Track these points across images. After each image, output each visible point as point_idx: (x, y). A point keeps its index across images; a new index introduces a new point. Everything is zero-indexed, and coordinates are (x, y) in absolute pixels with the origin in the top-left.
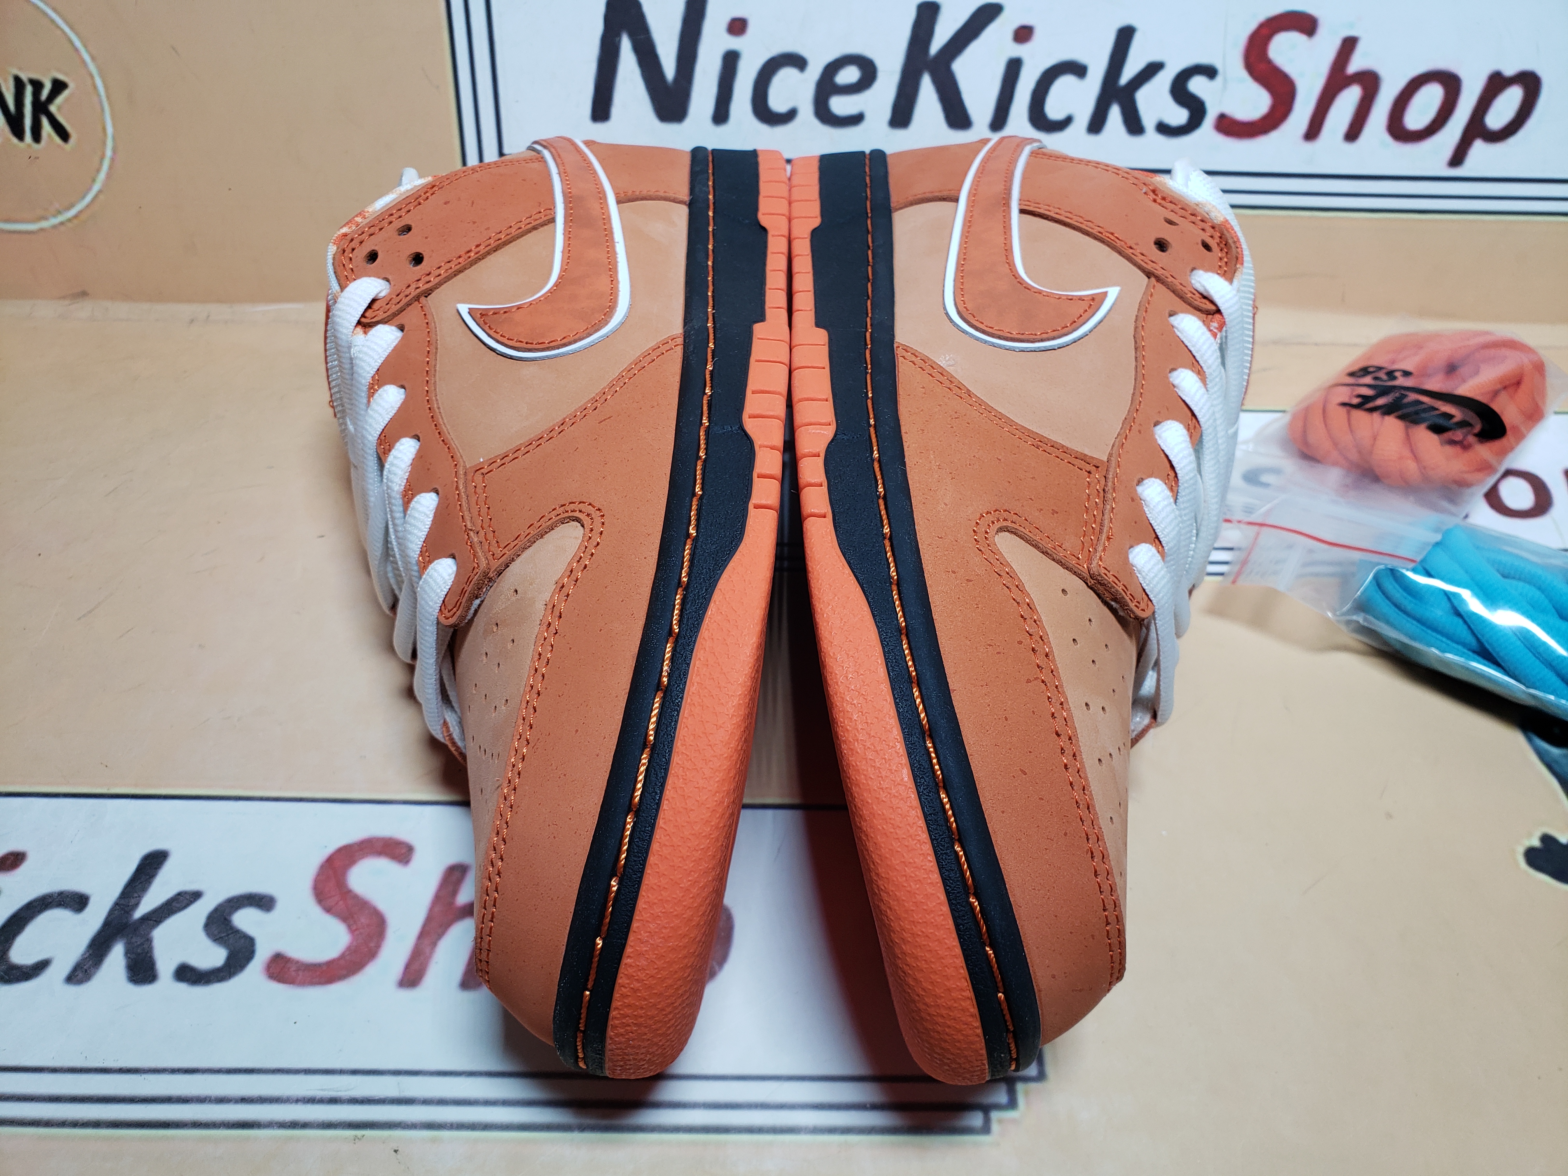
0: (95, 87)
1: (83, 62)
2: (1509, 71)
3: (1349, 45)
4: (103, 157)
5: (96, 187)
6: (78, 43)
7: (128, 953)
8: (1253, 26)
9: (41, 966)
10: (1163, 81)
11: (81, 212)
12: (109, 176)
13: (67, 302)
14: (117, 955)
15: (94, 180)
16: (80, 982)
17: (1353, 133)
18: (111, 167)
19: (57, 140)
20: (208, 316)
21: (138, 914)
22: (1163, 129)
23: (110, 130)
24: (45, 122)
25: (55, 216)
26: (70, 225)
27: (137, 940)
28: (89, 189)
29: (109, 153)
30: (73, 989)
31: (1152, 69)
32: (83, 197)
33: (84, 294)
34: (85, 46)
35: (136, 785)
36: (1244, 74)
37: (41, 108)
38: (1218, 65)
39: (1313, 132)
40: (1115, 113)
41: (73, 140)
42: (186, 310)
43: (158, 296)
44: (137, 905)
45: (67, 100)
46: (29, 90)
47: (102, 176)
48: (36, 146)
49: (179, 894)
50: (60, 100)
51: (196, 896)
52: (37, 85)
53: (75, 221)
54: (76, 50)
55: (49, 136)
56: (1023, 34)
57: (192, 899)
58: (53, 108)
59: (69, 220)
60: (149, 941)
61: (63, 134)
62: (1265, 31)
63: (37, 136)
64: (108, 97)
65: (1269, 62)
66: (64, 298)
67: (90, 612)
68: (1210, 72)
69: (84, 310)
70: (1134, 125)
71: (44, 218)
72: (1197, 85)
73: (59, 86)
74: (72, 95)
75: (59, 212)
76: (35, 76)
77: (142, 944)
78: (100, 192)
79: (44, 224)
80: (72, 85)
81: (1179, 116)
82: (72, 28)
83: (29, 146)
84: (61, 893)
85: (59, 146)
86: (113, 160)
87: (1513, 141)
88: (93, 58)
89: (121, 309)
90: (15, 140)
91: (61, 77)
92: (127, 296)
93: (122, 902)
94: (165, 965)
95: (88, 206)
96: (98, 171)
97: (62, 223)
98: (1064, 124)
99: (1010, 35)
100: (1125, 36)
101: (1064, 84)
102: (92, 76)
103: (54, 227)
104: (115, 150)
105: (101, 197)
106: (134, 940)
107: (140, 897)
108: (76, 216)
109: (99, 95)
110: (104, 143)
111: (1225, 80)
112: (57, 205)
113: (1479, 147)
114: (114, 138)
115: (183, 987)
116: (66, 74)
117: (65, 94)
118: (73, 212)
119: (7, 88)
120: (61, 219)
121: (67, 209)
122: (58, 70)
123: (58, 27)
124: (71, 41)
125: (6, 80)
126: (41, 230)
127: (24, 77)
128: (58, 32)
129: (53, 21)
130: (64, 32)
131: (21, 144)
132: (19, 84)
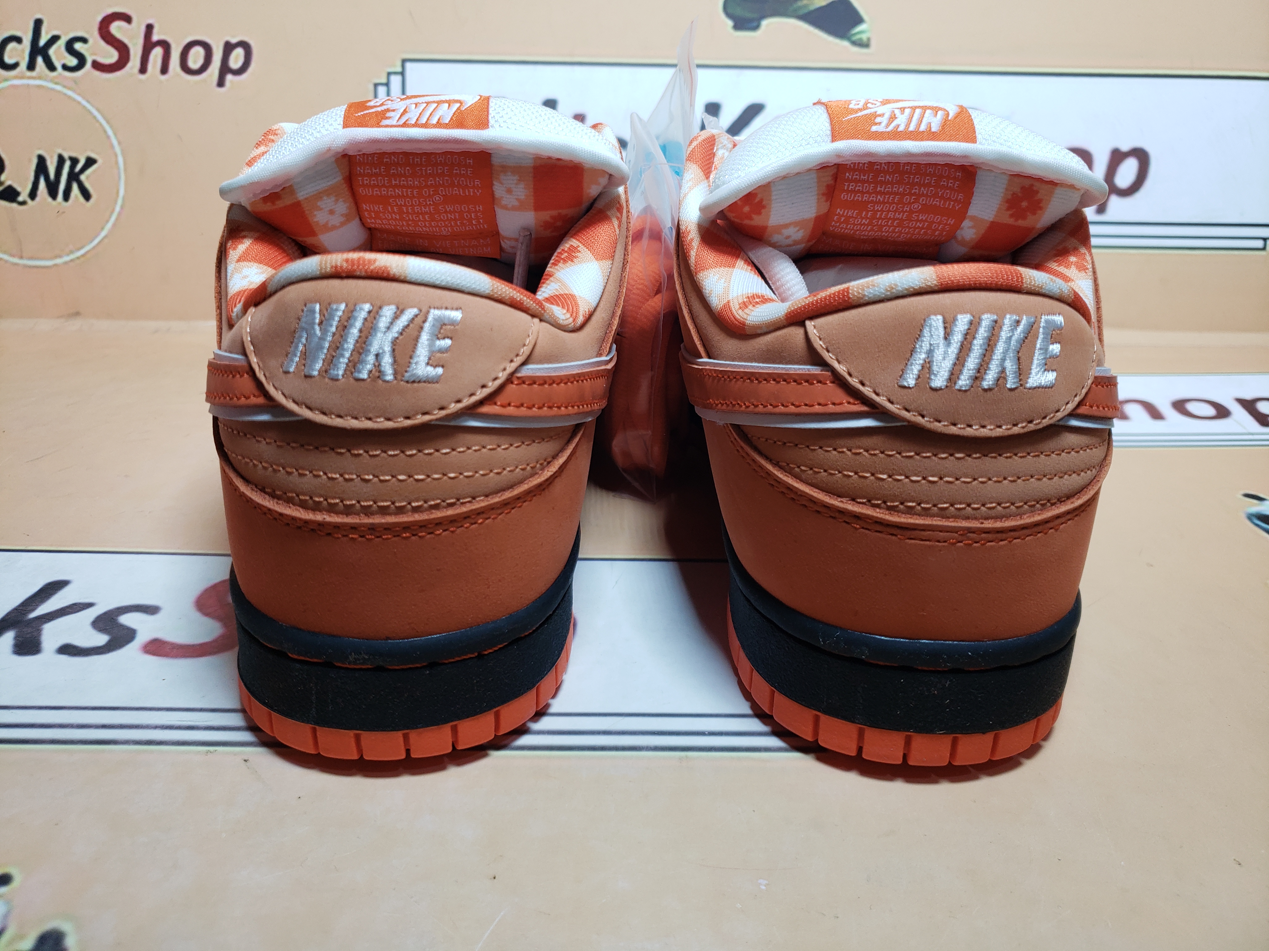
0: (117, 163)
1: (112, 146)
2: (1125, 148)
4: (113, 211)
5: (103, 234)
6: (110, 132)
7: (17, 636)
11: (88, 252)
12: (114, 225)
13: (63, 320)
15: (103, 229)
18: (117, 219)
19: (81, 199)
20: (169, 329)
21: (33, 615)
23: (122, 192)
24: (75, 187)
25: (68, 255)
26: (77, 261)
27: (28, 630)
28: (98, 235)
29: (118, 209)
32: (91, 242)
33: (77, 314)
34: (115, 134)
37: (74, 177)
41: (92, 200)
42: (153, 325)
43: (135, 315)
44: (34, 610)
45: (94, 171)
46: (67, 164)
47: (109, 225)
48: (65, 204)
49: (75, 604)
50: (89, 171)
51: (88, 605)
52: (74, 161)
53: (82, 259)
54: (108, 137)
55: (76, 196)
57: (85, 607)
58: (83, 177)
59: (78, 258)
60: (39, 631)
61: (86, 195)
63: (66, 197)
64: (125, 170)
66: (61, 317)
67: (38, 459)
69: (75, 325)
71: (60, 256)
73: (90, 162)
74: (99, 168)
75: (72, 252)
76: (74, 155)
77: (32, 634)
78: (105, 237)
79: (59, 261)
80: (100, 161)
82: (108, 122)
83: (60, 203)
85: (82, 204)
86: (120, 214)
88: (120, 144)
89: (103, 325)
90: (50, 199)
91: (93, 155)
92: (110, 316)
93: (21, 608)
94: (50, 644)
95: (94, 248)
96: (107, 221)
97: (72, 261)
102: (116, 156)
103: (66, 263)
104: (122, 207)
105: (106, 241)
106: (24, 630)
107: (37, 606)
108: (83, 256)
109: (118, 169)
110: (116, 202)
112: (71, 248)
113: (1114, 201)
114: (124, 198)
115: (63, 658)
116: (97, 154)
117: (94, 167)
118: (82, 252)
119: (52, 163)
120: (72, 257)
121: (79, 249)
122: (92, 151)
123: (98, 121)
124: (105, 132)
125: (52, 157)
126: (56, 265)
127: (66, 155)
128: (97, 125)
129: (95, 117)
130: (101, 125)
131: (54, 203)
132: (61, 160)
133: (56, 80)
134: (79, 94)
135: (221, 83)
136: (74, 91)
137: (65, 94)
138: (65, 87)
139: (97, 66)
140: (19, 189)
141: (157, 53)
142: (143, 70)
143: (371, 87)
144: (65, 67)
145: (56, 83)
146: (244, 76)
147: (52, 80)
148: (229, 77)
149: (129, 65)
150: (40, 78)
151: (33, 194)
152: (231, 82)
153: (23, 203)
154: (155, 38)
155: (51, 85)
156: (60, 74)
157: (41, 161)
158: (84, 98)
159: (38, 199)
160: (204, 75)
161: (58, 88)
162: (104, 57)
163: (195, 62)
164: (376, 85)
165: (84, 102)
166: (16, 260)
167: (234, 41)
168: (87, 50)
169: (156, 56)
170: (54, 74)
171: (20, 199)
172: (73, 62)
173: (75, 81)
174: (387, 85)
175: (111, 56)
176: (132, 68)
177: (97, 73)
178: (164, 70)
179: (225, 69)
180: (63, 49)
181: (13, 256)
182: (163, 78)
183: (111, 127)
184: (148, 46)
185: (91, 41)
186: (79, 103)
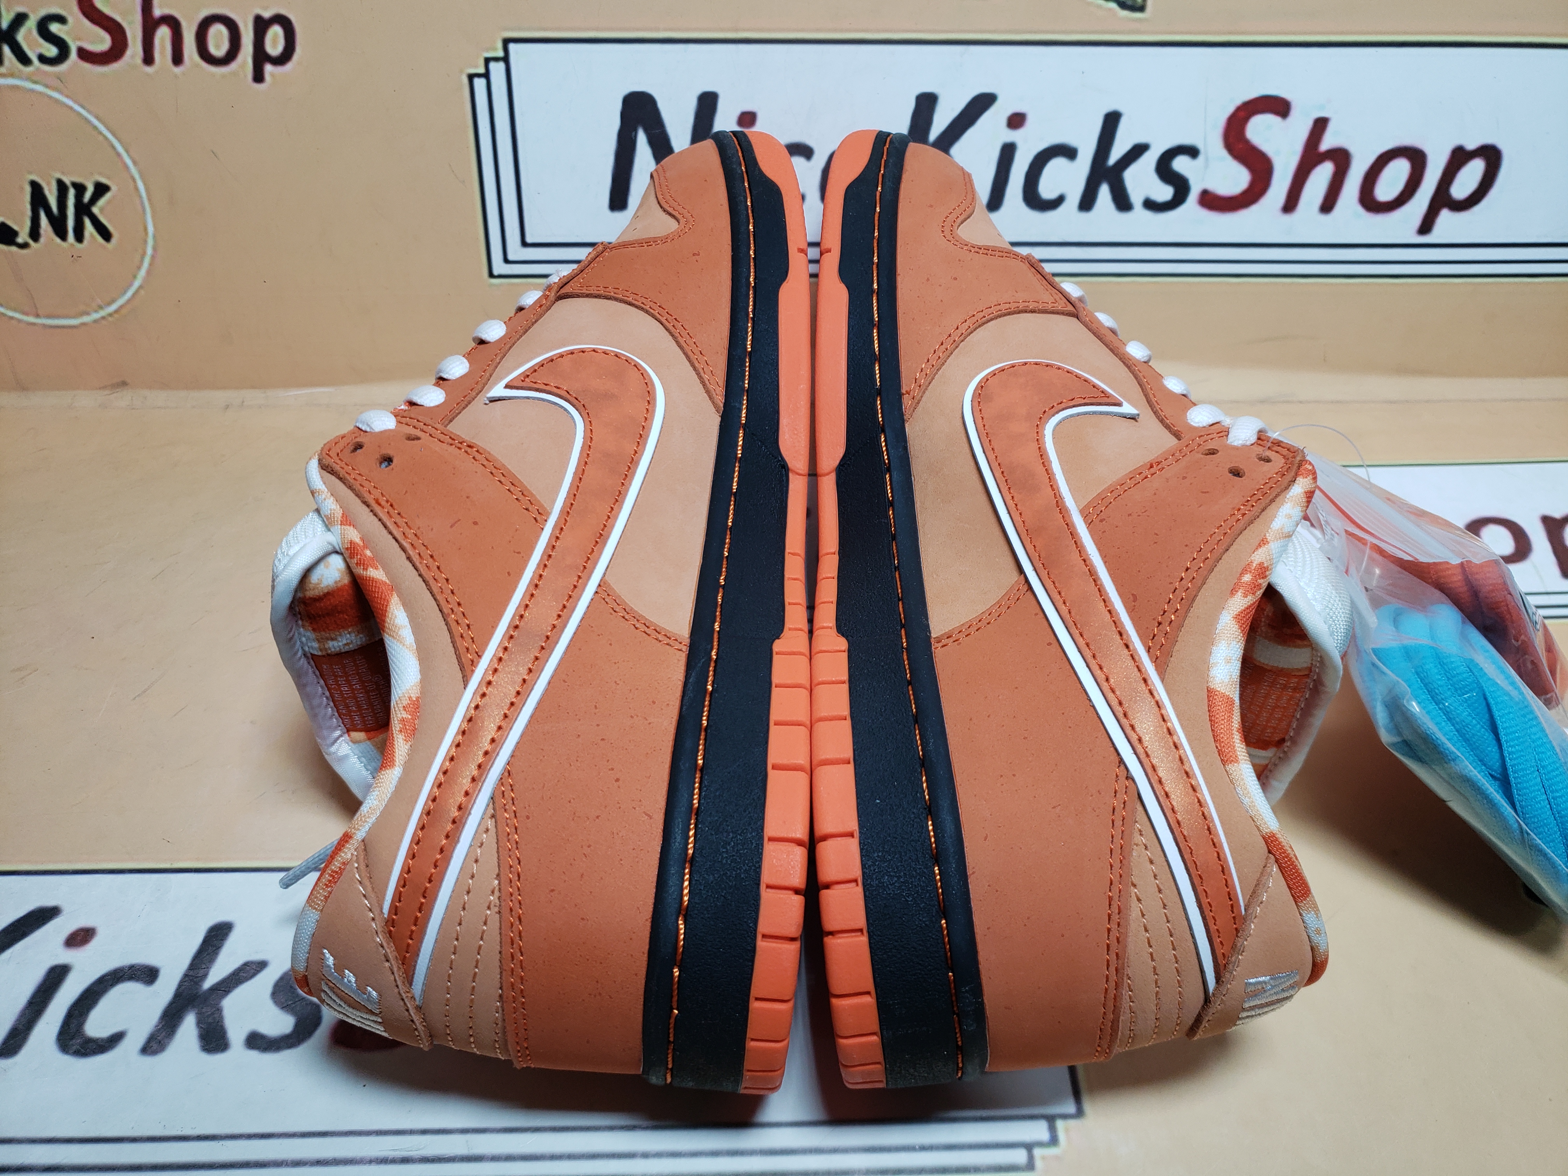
0: (136, 189)
1: (126, 167)
2: (1471, 145)
3: (1320, 125)
4: (144, 254)
5: (137, 284)
6: (120, 149)
7: (199, 1023)
8: (1231, 109)
9: (116, 1039)
10: (1148, 161)
11: (121, 307)
12: (149, 272)
13: (107, 392)
14: (189, 1026)
15: (135, 277)
16: (154, 1053)
17: (1328, 206)
18: (151, 265)
19: (99, 239)
20: (243, 402)
21: (207, 984)
22: (1150, 205)
23: (151, 229)
24: (87, 223)
25: (96, 311)
26: (110, 319)
27: (207, 1010)
28: (131, 285)
29: (149, 251)
30: (148, 1060)
31: (1138, 151)
32: (123, 294)
33: (123, 384)
34: (127, 151)
35: (198, 860)
36: (1224, 153)
37: (83, 210)
38: (1200, 145)
39: (1290, 205)
40: (1104, 192)
41: (114, 240)
42: (221, 396)
43: (196, 384)
44: (205, 976)
45: (109, 202)
46: (72, 193)
47: (143, 273)
48: (78, 245)
49: (246, 964)
50: (102, 202)
51: (262, 965)
52: (80, 189)
53: (116, 316)
54: (119, 155)
55: (92, 235)
56: (1016, 121)
57: (259, 969)
58: (95, 210)
59: (110, 315)
60: (219, 1010)
61: (106, 234)
62: (1242, 114)
63: (79, 236)
64: (149, 200)
65: (1247, 142)
66: (104, 388)
67: (144, 692)
68: (1192, 152)
69: (123, 399)
70: (1122, 202)
71: (88, 314)
72: (1181, 164)
73: (101, 189)
74: (114, 197)
75: (100, 308)
76: (78, 180)
77: (213, 1014)
78: (141, 287)
79: (86, 319)
80: (114, 188)
81: (1165, 193)
82: (114, 135)
83: (72, 245)
84: (132, 967)
85: (101, 245)
86: (153, 257)
87: (1476, 209)
88: (135, 163)
89: (159, 397)
90: (58, 241)
91: (104, 180)
92: (165, 386)
93: (191, 973)
94: (236, 1033)
96: (139, 269)
97: (103, 318)
98: (1057, 202)
99: (1004, 122)
100: (1112, 121)
101: (1056, 166)
102: (134, 180)
103: (96, 321)
104: (155, 249)
105: (142, 292)
106: (204, 1010)
107: (208, 968)
108: (116, 311)
109: (140, 197)
110: (145, 242)
111: (1207, 159)
112: (99, 302)
113: (1445, 216)
114: (154, 237)
115: (254, 1054)
116: (109, 178)
117: (108, 196)
118: (114, 307)
119: (50, 190)
120: (102, 313)
121: (109, 304)
122: (100, 174)
123: (100, 133)
124: (113, 147)
125: (49, 184)
126: (84, 324)
127: (67, 180)
128: (101, 138)
129: (95, 128)
130: (106, 138)
131: (64, 244)
132: (62, 188)
133: (35, 78)
134: (67, 96)
135: (258, 77)
136: (61, 92)
137: (50, 97)
138: (47, 86)
139: (85, 55)
140: (15, 227)
141: (163, 34)
142: (148, 59)
143: (465, 80)
144: (43, 59)
145: (35, 82)
146: (289, 66)
147: (29, 78)
148: (268, 68)
149: (129, 52)
150: (12, 75)
151: (35, 234)
152: (272, 75)
153: (24, 246)
154: (157, 12)
155: (29, 85)
156: (38, 69)
157: (36, 188)
158: (76, 102)
159: (42, 240)
160: (234, 66)
161: (39, 88)
162: (93, 43)
163: (218, 47)
164: (471, 77)
165: (76, 107)
166: (31, 319)
167: (267, 14)
168: (68, 33)
169: (163, 40)
170: (29, 69)
171: (20, 240)
172: (52, 51)
173: (59, 77)
174: (486, 75)
175: (102, 42)
176: (133, 57)
177: (87, 66)
178: (178, 58)
179: (261, 57)
180: (35, 33)
181: (26, 314)
182: (177, 70)
183: (119, 140)
184: (150, 25)
185: (70, 20)
186: (71, 108)
